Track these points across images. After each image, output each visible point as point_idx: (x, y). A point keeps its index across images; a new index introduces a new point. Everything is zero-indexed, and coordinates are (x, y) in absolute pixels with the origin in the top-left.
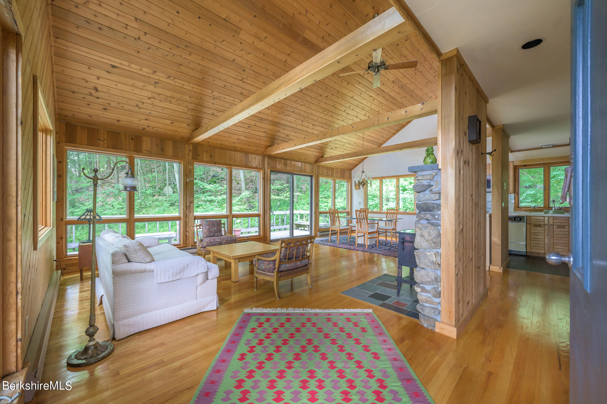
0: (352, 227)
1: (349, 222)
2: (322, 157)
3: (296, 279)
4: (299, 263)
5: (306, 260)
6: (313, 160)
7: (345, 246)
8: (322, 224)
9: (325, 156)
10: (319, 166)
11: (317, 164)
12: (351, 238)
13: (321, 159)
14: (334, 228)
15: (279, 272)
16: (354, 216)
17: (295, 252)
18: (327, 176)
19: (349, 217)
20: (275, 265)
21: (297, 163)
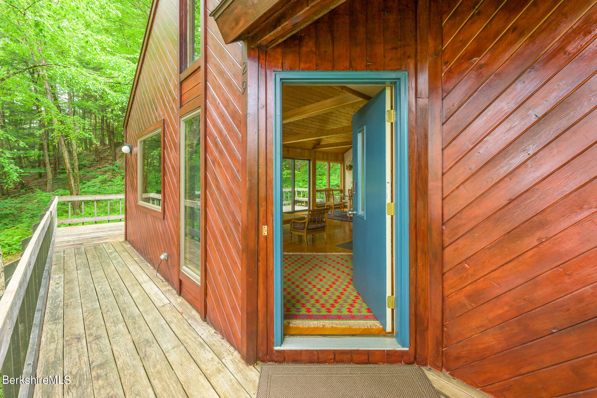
0: (344, 203)
1: (342, 198)
2: (319, 144)
3: (317, 235)
4: (319, 225)
5: (324, 223)
6: (310, 147)
7: (339, 218)
8: (318, 200)
9: (321, 144)
10: (316, 152)
11: (314, 150)
12: (344, 212)
13: (318, 146)
14: (328, 203)
15: (308, 229)
16: (347, 194)
17: (317, 218)
18: (323, 159)
19: (342, 194)
20: (305, 225)
21: (297, 149)
